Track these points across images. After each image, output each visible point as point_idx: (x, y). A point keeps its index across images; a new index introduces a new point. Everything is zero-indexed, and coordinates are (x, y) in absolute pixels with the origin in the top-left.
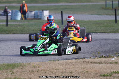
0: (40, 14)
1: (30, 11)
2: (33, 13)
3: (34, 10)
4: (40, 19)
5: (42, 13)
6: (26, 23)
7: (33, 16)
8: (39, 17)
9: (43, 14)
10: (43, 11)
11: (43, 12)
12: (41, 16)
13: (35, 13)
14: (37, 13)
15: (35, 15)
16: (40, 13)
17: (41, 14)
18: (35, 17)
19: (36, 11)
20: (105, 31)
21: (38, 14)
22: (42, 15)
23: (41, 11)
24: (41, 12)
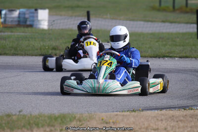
0: (30, 17)
1: (10, 9)
2: (16, 14)
3: (19, 9)
4: (31, 26)
5: (35, 14)
6: (6, 34)
7: (16, 19)
8: (28, 23)
9: (37, 17)
10: (36, 10)
11: (37, 13)
12: (33, 21)
13: (19, 14)
14: (24, 14)
15: (19, 17)
16: (31, 15)
17: (33, 17)
18: (19, 21)
19: (22, 10)
20: (188, 54)
21: (27, 16)
22: (35, 19)
23: (33, 10)
24: (33, 13)
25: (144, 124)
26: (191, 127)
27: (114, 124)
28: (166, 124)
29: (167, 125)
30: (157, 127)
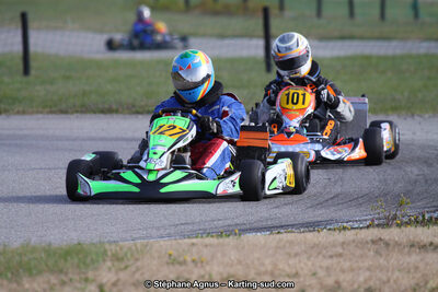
25: (263, 264)
26: (369, 269)
27: (196, 265)
28: (310, 263)
29: (313, 265)
30: (294, 271)
